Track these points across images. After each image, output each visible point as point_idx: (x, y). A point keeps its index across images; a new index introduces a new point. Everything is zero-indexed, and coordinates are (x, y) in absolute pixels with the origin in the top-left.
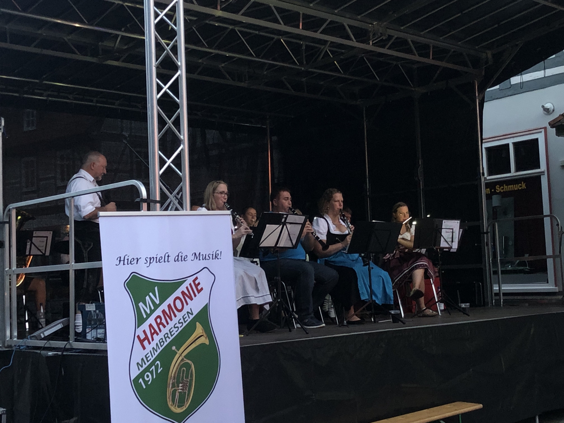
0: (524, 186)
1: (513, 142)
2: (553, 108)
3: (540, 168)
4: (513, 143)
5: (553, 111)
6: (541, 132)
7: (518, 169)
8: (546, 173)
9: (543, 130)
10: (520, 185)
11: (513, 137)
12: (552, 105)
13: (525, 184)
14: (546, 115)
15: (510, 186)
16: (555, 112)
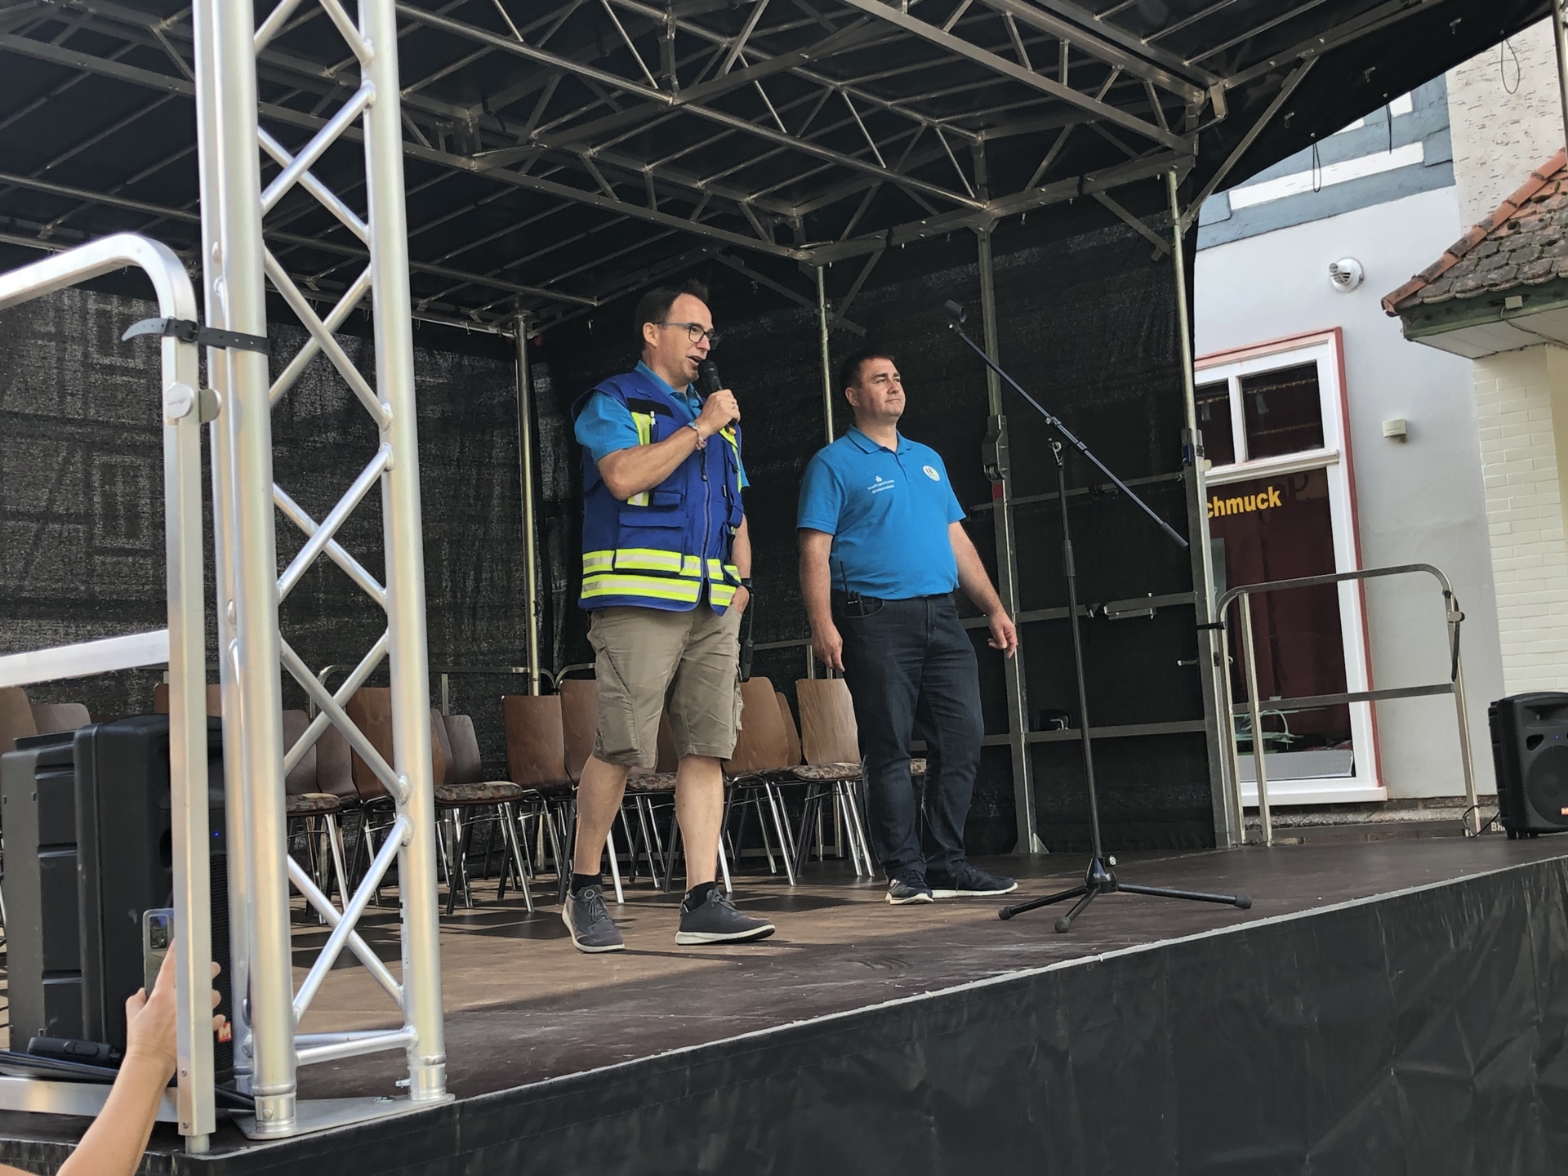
0: (1274, 499)
1: (1239, 374)
2: (1360, 273)
3: (1321, 444)
4: (1239, 378)
5: (1361, 280)
6: (1326, 342)
7: (1253, 453)
8: (1343, 460)
9: (1332, 337)
10: (1264, 496)
11: (1240, 361)
12: (1356, 265)
13: (1277, 493)
14: (1344, 292)
15: (1233, 500)
16: (1365, 282)
